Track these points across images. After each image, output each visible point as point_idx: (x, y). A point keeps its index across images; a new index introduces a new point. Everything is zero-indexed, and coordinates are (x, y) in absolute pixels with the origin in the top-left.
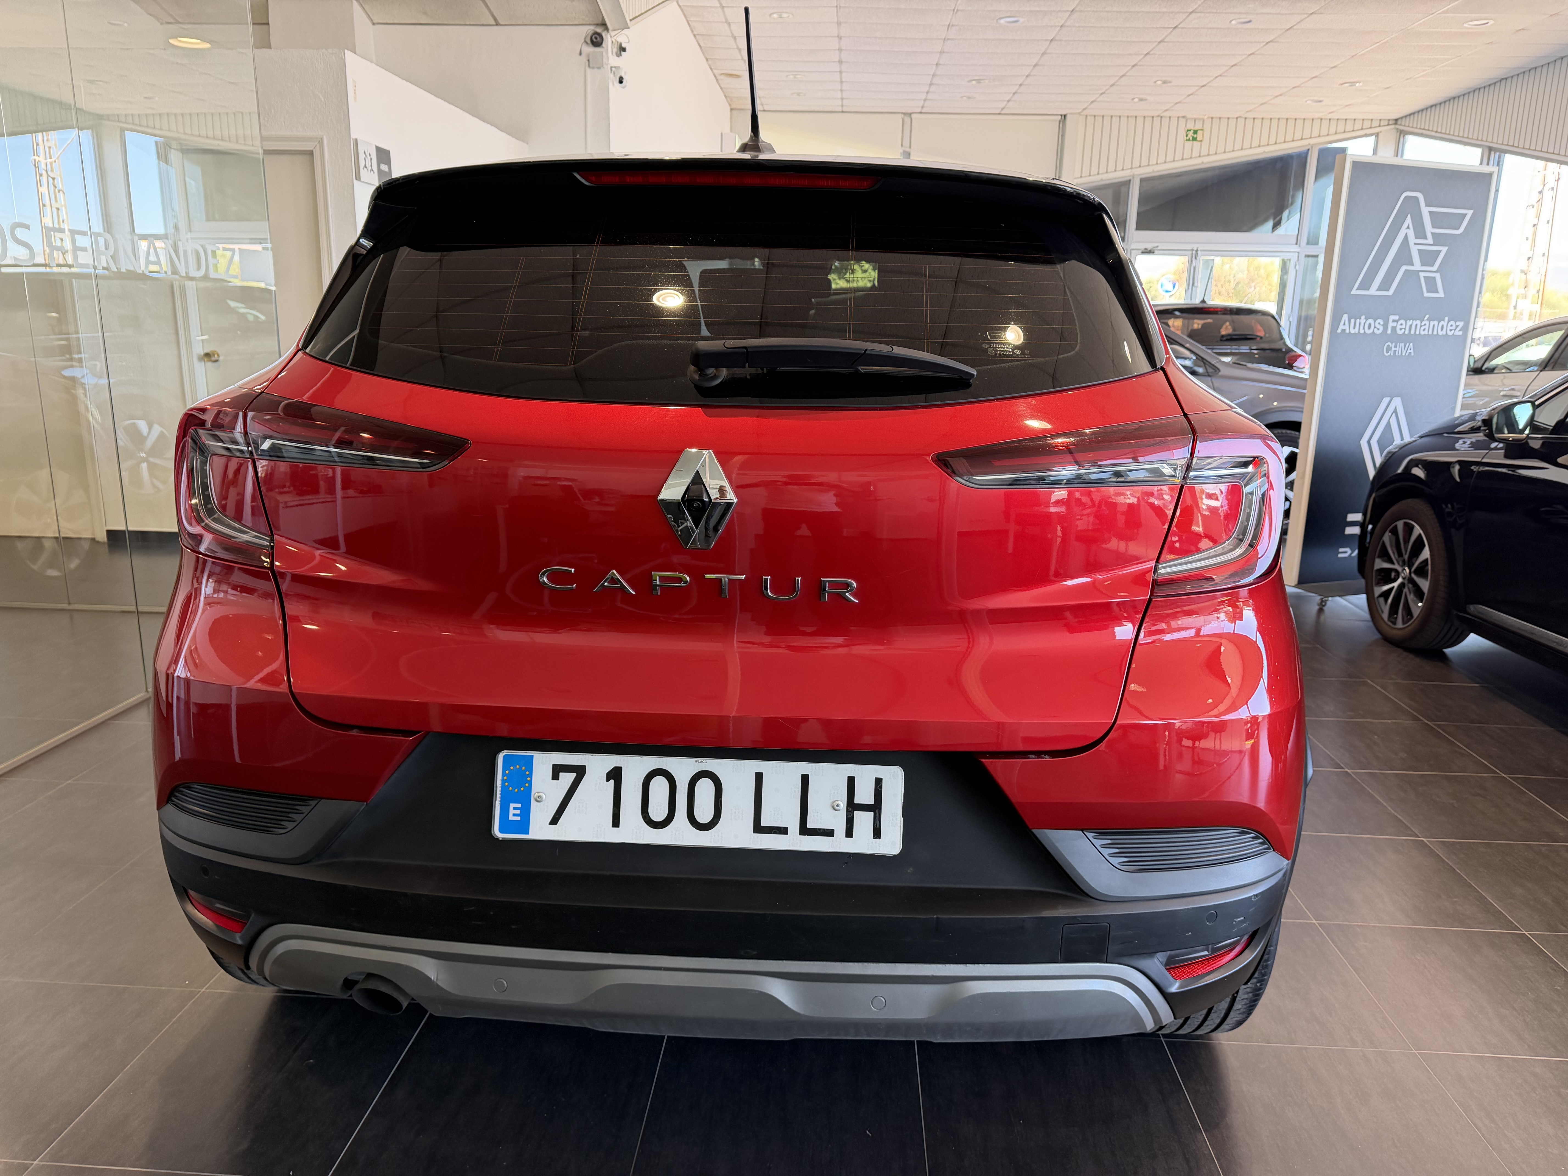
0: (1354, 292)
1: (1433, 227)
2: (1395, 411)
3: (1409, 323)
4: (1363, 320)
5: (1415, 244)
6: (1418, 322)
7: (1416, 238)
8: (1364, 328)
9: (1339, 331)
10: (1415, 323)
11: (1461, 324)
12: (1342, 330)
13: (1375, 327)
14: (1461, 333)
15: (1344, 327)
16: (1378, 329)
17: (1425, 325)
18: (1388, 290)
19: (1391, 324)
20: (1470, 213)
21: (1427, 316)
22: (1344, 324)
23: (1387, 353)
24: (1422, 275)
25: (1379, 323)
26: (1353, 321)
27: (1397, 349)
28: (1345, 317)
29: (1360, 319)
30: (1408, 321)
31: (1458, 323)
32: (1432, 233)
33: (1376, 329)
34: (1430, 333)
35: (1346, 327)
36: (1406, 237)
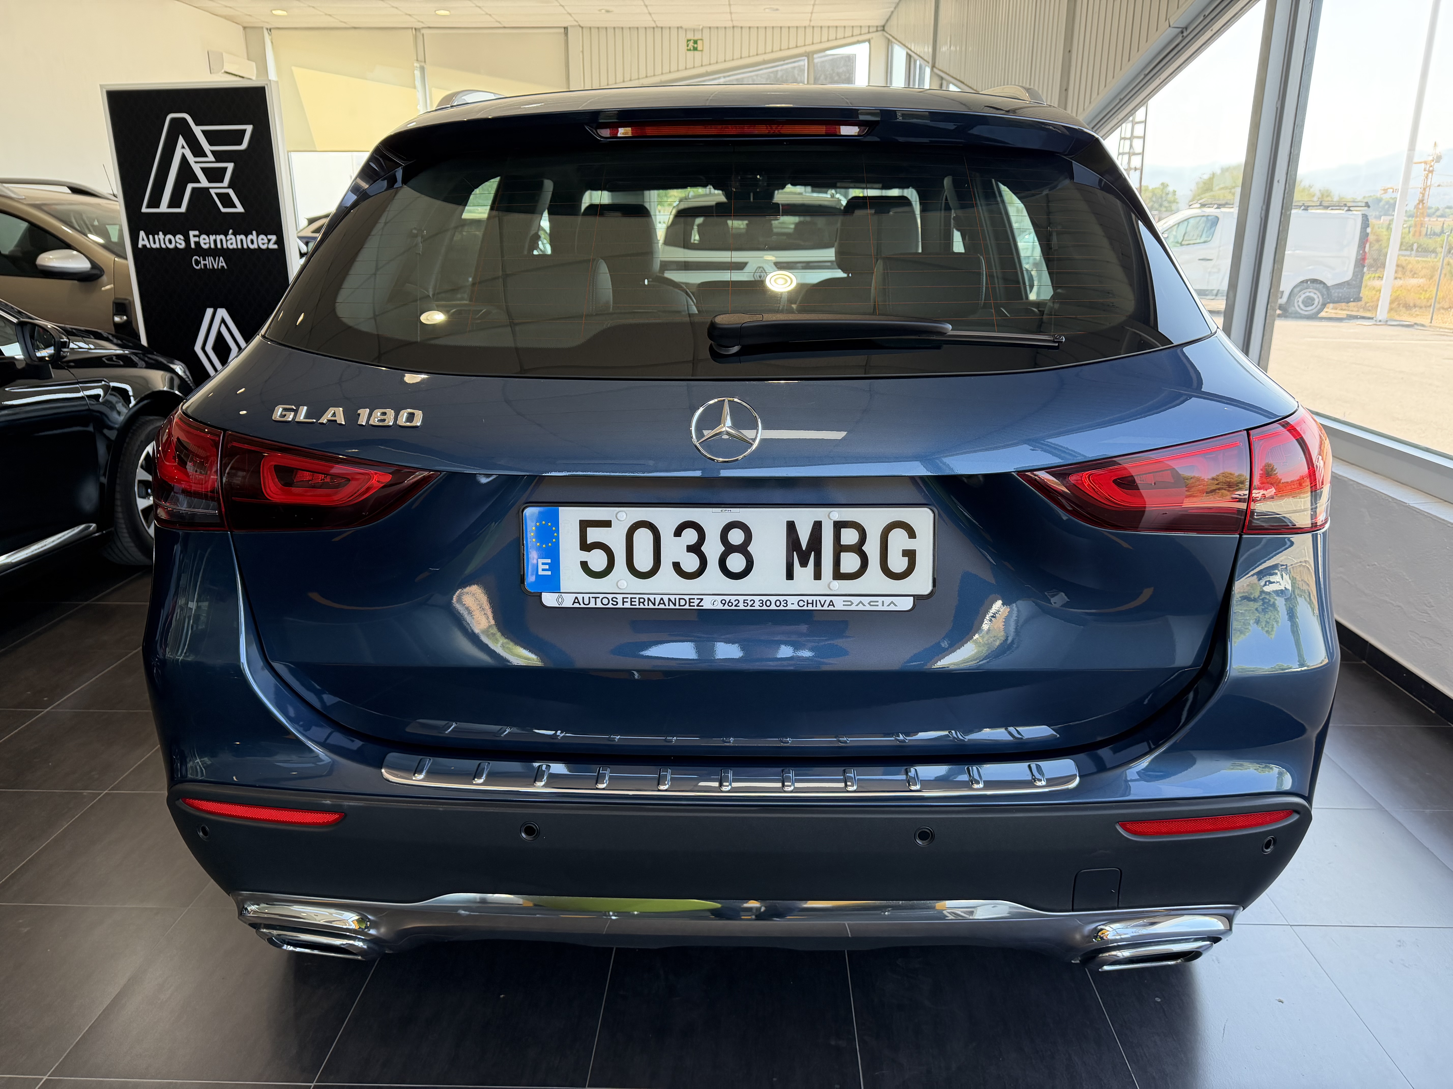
7: (195, 156)
11: (274, 238)
14: (276, 247)
15: (144, 243)
23: (198, 266)
28: (142, 234)
31: (269, 237)
35: (146, 242)
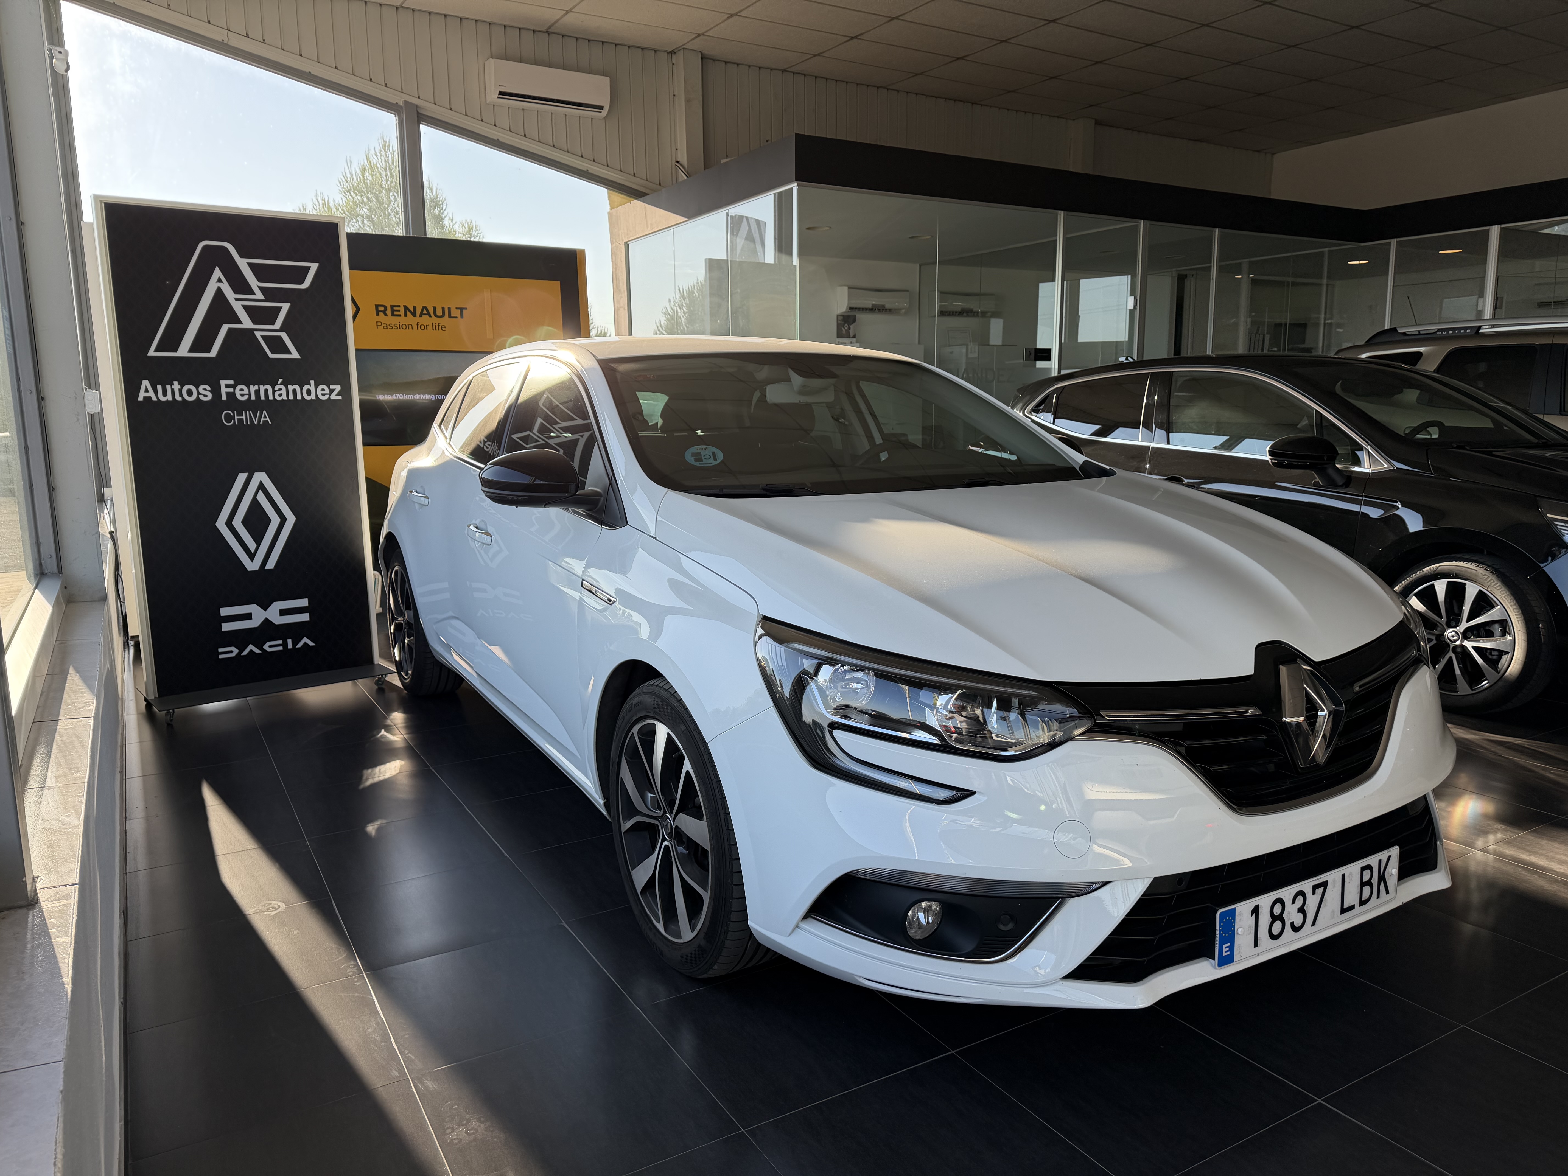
0: (152, 353)
1: (260, 280)
2: (261, 487)
3: (253, 388)
4: (176, 386)
5: (237, 299)
6: (269, 387)
8: (181, 394)
9: (140, 398)
10: (262, 388)
12: (145, 398)
13: (199, 393)
16: (205, 396)
17: (280, 389)
18: (209, 351)
19: (224, 391)
20: (314, 267)
21: (280, 380)
22: (147, 391)
24: (258, 334)
25: (205, 389)
26: (159, 388)
27: (244, 417)
29: (172, 384)
30: (251, 387)
32: (260, 288)
33: (200, 396)
34: (291, 397)
36: (219, 291)
